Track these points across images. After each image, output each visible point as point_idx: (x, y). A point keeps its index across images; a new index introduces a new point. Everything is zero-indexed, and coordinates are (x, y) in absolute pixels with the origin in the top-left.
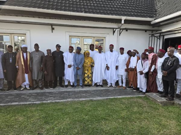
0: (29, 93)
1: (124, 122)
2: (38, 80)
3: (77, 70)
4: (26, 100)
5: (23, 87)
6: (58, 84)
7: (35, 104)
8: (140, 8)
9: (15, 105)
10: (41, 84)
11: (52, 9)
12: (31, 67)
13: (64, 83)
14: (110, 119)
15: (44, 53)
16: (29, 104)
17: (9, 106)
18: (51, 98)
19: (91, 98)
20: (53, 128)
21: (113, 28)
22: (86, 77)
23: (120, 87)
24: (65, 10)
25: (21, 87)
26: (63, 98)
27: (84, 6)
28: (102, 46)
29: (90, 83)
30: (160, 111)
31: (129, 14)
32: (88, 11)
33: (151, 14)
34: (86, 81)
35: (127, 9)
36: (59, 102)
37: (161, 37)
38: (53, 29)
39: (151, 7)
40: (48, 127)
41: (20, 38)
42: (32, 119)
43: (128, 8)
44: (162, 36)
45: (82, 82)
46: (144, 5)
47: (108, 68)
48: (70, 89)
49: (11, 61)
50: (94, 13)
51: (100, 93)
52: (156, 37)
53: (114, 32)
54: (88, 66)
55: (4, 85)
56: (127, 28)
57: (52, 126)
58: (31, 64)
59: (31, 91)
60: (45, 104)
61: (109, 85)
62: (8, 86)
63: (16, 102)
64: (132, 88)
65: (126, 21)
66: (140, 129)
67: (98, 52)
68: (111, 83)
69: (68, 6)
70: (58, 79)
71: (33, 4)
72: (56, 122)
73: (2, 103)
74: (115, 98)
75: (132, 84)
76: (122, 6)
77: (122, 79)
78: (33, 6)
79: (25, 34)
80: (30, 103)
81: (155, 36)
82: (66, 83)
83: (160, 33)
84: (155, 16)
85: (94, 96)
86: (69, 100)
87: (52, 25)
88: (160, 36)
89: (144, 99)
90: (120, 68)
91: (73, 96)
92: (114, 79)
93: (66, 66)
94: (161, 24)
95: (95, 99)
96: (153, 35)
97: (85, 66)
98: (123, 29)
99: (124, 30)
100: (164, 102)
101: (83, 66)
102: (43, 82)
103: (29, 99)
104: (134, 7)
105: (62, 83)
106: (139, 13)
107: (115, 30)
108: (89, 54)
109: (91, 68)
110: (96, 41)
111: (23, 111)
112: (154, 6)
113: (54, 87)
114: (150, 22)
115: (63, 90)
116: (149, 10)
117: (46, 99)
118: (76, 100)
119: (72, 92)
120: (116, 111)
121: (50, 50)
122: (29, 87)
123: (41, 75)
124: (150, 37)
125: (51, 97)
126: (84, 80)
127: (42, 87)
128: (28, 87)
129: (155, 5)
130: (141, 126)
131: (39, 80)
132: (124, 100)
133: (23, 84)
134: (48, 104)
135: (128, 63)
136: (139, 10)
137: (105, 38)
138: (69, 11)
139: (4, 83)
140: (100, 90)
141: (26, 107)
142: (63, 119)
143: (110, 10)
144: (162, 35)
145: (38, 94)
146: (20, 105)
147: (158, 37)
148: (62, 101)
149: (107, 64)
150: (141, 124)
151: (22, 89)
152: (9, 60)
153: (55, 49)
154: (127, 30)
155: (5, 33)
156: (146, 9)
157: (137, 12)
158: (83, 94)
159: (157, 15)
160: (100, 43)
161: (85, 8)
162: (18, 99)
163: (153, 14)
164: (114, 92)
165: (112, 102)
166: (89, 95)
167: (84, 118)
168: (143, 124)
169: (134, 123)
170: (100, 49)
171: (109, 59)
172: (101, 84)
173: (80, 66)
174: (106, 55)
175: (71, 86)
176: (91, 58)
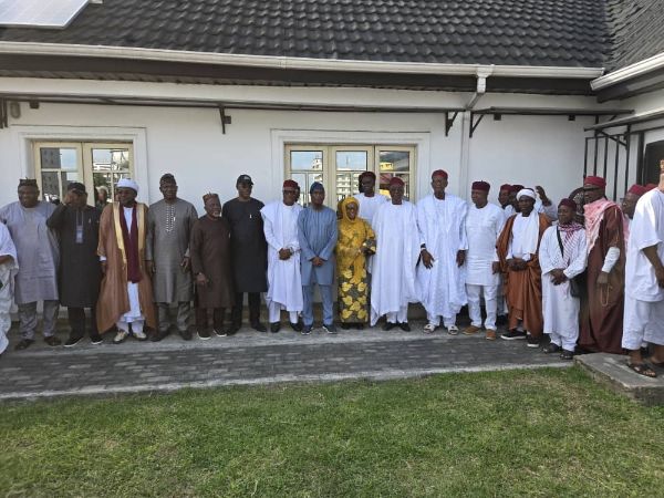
0: (142, 351)
2: (175, 304)
3: (313, 266)
4: (132, 378)
5: (122, 331)
6: (246, 320)
7: (163, 392)
8: (547, 30)
9: (92, 397)
10: (186, 321)
11: (224, 49)
12: (150, 258)
13: (268, 316)
14: (437, 452)
15: (193, 207)
16: (142, 393)
17: (74, 399)
18: (220, 370)
19: (365, 374)
20: (224, 483)
21: (446, 112)
22: (347, 294)
23: (476, 330)
24: (269, 51)
25: (114, 330)
26: (263, 372)
27: (338, 36)
29: (361, 315)
30: (634, 424)
31: (507, 53)
32: (350, 52)
33: (592, 52)
34: (348, 308)
35: (497, 36)
36: (246, 385)
37: (632, 136)
38: (226, 120)
39: (591, 25)
40: (204, 478)
41: (117, 156)
42: (150, 448)
44: (635, 133)
45: (331, 313)
46: (561, 21)
47: (426, 259)
48: (289, 337)
49: (80, 236)
50: (372, 56)
51: (397, 354)
52: (612, 137)
53: (449, 124)
54: (354, 252)
56: (499, 109)
57: (219, 475)
58: (149, 247)
59: (151, 346)
60: (198, 392)
61: (433, 323)
62: (69, 328)
63: (96, 383)
64: (520, 334)
65: (495, 84)
66: (552, 496)
67: (388, 200)
68: (441, 317)
69: (278, 36)
70: (246, 302)
71: (157, 36)
72: (234, 462)
73: (49, 389)
74: (454, 374)
75: (520, 322)
76: (478, 26)
77: (482, 300)
78: (157, 40)
79: (131, 142)
80: (145, 387)
81: (607, 136)
82: (275, 318)
83: (629, 124)
84: (605, 57)
85: (377, 366)
86: (285, 378)
87: (221, 106)
88: (627, 136)
89: (570, 379)
90: (472, 258)
91: (299, 363)
92: (451, 300)
93: (273, 255)
94: (632, 87)
95: (378, 375)
96: (599, 131)
97: (343, 251)
98: (483, 113)
99: (486, 117)
100: (647, 389)
101: (335, 251)
102: (192, 311)
103: (143, 375)
104: (524, 28)
105: (258, 315)
106: (544, 48)
107: (451, 115)
108: (354, 208)
109: (364, 260)
110: (383, 159)
111: (121, 419)
112: (601, 23)
113: (232, 331)
114: (587, 81)
115: (264, 344)
116: (581, 38)
117: (203, 376)
118: (310, 378)
119: (295, 347)
120: (460, 425)
121: (216, 196)
122: (145, 331)
123: (186, 288)
124: (587, 139)
125: (219, 366)
126: (339, 306)
127: (187, 331)
128: (138, 331)
129: (608, 19)
130: (557, 482)
131: (180, 303)
132: (488, 383)
133: (122, 319)
134: (209, 392)
135: (504, 241)
136: (545, 38)
137: (415, 146)
138: (284, 52)
140: (396, 342)
141: (132, 403)
142: (260, 450)
143: (432, 45)
144: (635, 129)
145: (172, 354)
146: (111, 394)
147: (621, 139)
148: (257, 381)
149: (423, 246)
150: (558, 476)
151: (117, 339)
152: (75, 233)
153: (235, 194)
154: (497, 114)
155: (61, 141)
156: (570, 32)
157: (537, 46)
158: (335, 357)
159: (616, 55)
160: (397, 167)
161: (338, 42)
162: (103, 372)
163: (596, 50)
164: (450, 352)
165: (443, 388)
166: (358, 363)
167: (337, 449)
168: (564, 475)
169: (528, 473)
170: (397, 189)
171: (430, 225)
172: (403, 319)
173: (324, 255)
174: (420, 211)
175: (292, 326)
176: (365, 223)
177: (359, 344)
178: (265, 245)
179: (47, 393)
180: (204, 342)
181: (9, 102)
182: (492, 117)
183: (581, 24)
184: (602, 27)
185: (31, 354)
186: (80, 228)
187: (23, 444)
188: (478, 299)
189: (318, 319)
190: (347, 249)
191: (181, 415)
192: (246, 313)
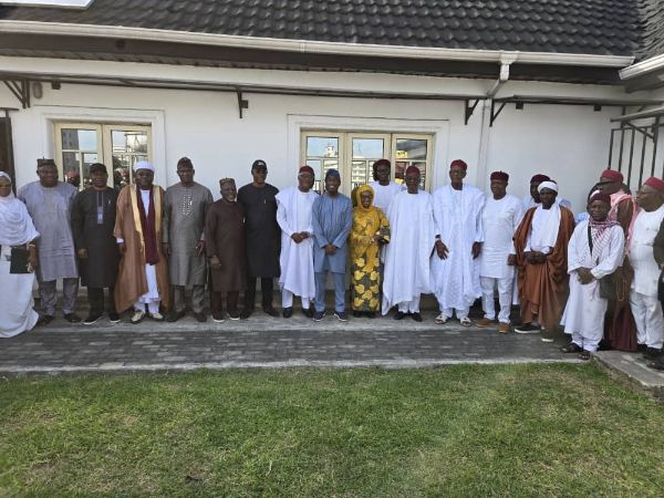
0: (159, 330)
1: (501, 457)
2: (191, 287)
3: (326, 254)
4: (149, 357)
5: (139, 311)
6: (258, 305)
7: (179, 371)
8: (575, 16)
9: (112, 373)
10: (201, 303)
11: (243, 31)
12: (166, 240)
14: (449, 443)
15: (209, 191)
16: (159, 371)
17: (94, 375)
18: (234, 353)
19: (377, 362)
20: (239, 462)
21: (467, 99)
22: (359, 282)
23: (489, 322)
24: (288, 34)
26: (276, 356)
27: (358, 18)
28: (421, 168)
29: (373, 303)
30: (652, 423)
31: (532, 39)
32: (370, 36)
33: (622, 40)
34: (360, 296)
35: (523, 21)
36: (260, 369)
37: (660, 129)
38: (243, 104)
39: (622, 11)
40: (220, 456)
41: (131, 139)
42: (168, 425)
43: (526, 17)
45: (343, 301)
46: (590, 7)
47: (440, 250)
48: (300, 323)
49: (100, 217)
50: (392, 41)
51: (409, 345)
52: (639, 129)
53: (469, 112)
54: (367, 241)
55: (79, 301)
56: (524, 98)
57: (235, 453)
59: (167, 327)
60: (213, 373)
62: (89, 306)
63: (115, 360)
64: (535, 328)
65: (519, 71)
66: (567, 491)
67: (404, 189)
68: (454, 309)
69: (298, 19)
70: (259, 287)
71: (177, 17)
72: (248, 442)
73: (70, 364)
74: (466, 367)
75: (535, 316)
76: (503, 10)
77: (496, 293)
78: (176, 22)
79: (150, 125)
80: (162, 366)
81: (634, 128)
82: (288, 303)
83: (658, 115)
84: (635, 45)
85: (389, 355)
86: (297, 363)
87: (239, 90)
88: (655, 127)
89: (586, 375)
90: (487, 251)
91: (311, 349)
92: (466, 292)
94: (663, 77)
95: (389, 364)
96: (625, 124)
97: (356, 240)
98: (505, 101)
99: (508, 105)
101: (348, 240)
102: (207, 294)
103: (159, 354)
104: (551, 14)
105: (271, 299)
106: (572, 35)
107: (472, 103)
108: (369, 196)
109: (377, 248)
110: (399, 147)
111: (140, 394)
112: (632, 9)
113: (245, 315)
114: (616, 70)
115: (276, 328)
116: (610, 24)
117: (217, 358)
118: (321, 363)
119: (307, 333)
121: (232, 181)
123: (202, 270)
124: (613, 130)
125: (233, 348)
126: (351, 294)
127: (202, 314)
128: (154, 311)
129: (639, 5)
130: (572, 477)
131: (195, 286)
132: (502, 376)
133: (141, 300)
134: (223, 373)
135: (523, 234)
136: (573, 24)
137: (433, 134)
138: (303, 35)
139: (79, 295)
140: (408, 332)
141: (150, 381)
142: (273, 432)
143: (454, 29)
145: (188, 335)
146: (130, 371)
147: (649, 131)
148: (270, 365)
149: (438, 236)
150: (573, 471)
151: (135, 319)
152: (96, 213)
154: (519, 103)
155: (81, 122)
156: (599, 19)
157: (564, 32)
158: (347, 343)
159: (648, 43)
160: (413, 156)
161: (359, 25)
162: (121, 350)
163: (626, 37)
164: (462, 343)
165: (456, 379)
166: (370, 351)
167: (350, 435)
168: (580, 470)
169: (542, 468)
170: (413, 179)
171: (446, 217)
172: (415, 309)
173: (337, 243)
174: (436, 199)
175: (304, 312)
176: (379, 211)
177: (370, 332)
178: (278, 231)
179: (68, 369)
180: (217, 325)
181: (31, 83)
182: (514, 105)
183: (611, 10)
184: (633, 13)
185: (53, 330)
186: (100, 210)
187: (46, 416)
188: (492, 291)
189: (330, 306)
190: (360, 237)
191: (200, 395)
192: (259, 298)
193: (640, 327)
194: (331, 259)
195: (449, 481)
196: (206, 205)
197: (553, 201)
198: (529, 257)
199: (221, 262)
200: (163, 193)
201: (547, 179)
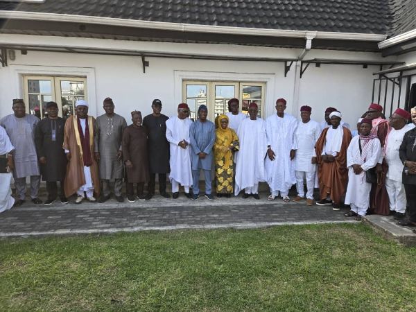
0: (93, 208)
1: (308, 281)
2: (113, 180)
4: (87, 225)
5: (80, 196)
6: (157, 191)
7: (106, 234)
8: (351, 9)
9: (63, 236)
10: (120, 191)
11: (145, 18)
12: (97, 151)
13: (171, 188)
14: (276, 274)
15: (124, 120)
16: (94, 234)
17: (51, 237)
18: (141, 221)
19: (232, 225)
20: (145, 289)
21: (285, 61)
22: (220, 175)
23: (301, 199)
24: (174, 20)
25: (76, 196)
26: (169, 223)
27: (218, 11)
28: (258, 104)
29: (229, 188)
30: (399, 258)
31: (325, 24)
32: (225, 21)
33: (380, 24)
34: (221, 184)
35: (319, 12)
36: (158, 231)
37: (403, 79)
38: (145, 64)
39: (379, 7)
40: (133, 286)
41: (74, 86)
42: (99, 268)
43: (321, 10)
44: (405, 76)
45: (210, 187)
46: (360, 4)
47: (270, 154)
48: (184, 201)
49: (54, 136)
50: (239, 24)
51: (252, 214)
52: (390, 79)
53: (287, 69)
54: (225, 149)
55: (41, 190)
56: (319, 60)
57: (143, 284)
58: (96, 144)
59: (98, 206)
60: (128, 234)
61: (274, 195)
62: (47, 194)
63: (65, 228)
65: (317, 43)
66: (348, 301)
68: (279, 191)
69: (180, 10)
70: (157, 179)
71: (102, 8)
72: (151, 277)
73: (36, 231)
74: (287, 226)
75: (329, 195)
76: (307, 6)
77: (305, 181)
78: (102, 11)
79: (86, 77)
80: (95, 231)
81: (387, 78)
82: (175, 190)
83: (401, 71)
84: (388, 28)
85: (239, 220)
86: (182, 227)
87: (143, 55)
88: (400, 78)
89: (359, 230)
91: (190, 218)
92: (286, 181)
94: (404, 47)
95: (239, 226)
96: (382, 75)
97: (218, 149)
98: (309, 62)
99: (311, 64)
100: (408, 237)
101: (213, 149)
102: (124, 184)
103: (94, 223)
104: (337, 8)
105: (165, 188)
106: (350, 21)
107: (289, 63)
108: (226, 121)
109: (231, 154)
110: (245, 91)
111: (81, 249)
112: (386, 5)
113: (148, 197)
114: (376, 43)
115: (168, 205)
116: (373, 15)
117: (131, 224)
118: (196, 227)
119: (188, 208)
120: (291, 257)
121: (139, 113)
122: (94, 196)
123: (120, 170)
124: (375, 80)
125: (141, 218)
126: (215, 183)
127: (121, 197)
128: (90, 196)
129: (390, 3)
130: (351, 292)
131: (116, 180)
132: (308, 232)
133: (81, 189)
134: (135, 234)
135: (320, 144)
136: (350, 15)
137: (265, 83)
138: (184, 21)
139: (41, 186)
140: (251, 206)
141: (88, 240)
142: (167, 270)
143: (277, 17)
144: (405, 74)
145: (112, 211)
146: (75, 234)
147: (396, 80)
148: (165, 228)
149: (269, 146)
150: (352, 289)
151: (78, 201)
152: (51, 134)
153: (151, 111)
154: (318, 63)
155: (41, 75)
156: (366, 11)
157: (344, 19)
158: (213, 214)
159: (395, 26)
160: (253, 96)
161: (218, 14)
162: (69, 221)
163: (382, 23)
164: (284, 212)
165: (280, 234)
166: (227, 218)
167: (215, 271)
168: (356, 289)
169: (333, 287)
170: (254, 111)
171: (274, 134)
172: (255, 192)
173: (207, 151)
174: (268, 124)
175: (186, 194)
176: (232, 131)
177: (227, 207)
179: (34, 233)
180: (131, 204)
181: (8, 50)
182: (314, 65)
183: (373, 6)
184: (387, 8)
185: (24, 209)
186: (54, 132)
187: (20, 264)
188: (302, 180)
189: (202, 191)
190: (221, 147)
191: (120, 248)
192: (157, 186)
193: (392, 200)
194: (203, 161)
195: (276, 297)
196: (122, 127)
197: (339, 124)
198: (325, 158)
199: (132, 163)
200: (94, 121)
201: (335, 110)
